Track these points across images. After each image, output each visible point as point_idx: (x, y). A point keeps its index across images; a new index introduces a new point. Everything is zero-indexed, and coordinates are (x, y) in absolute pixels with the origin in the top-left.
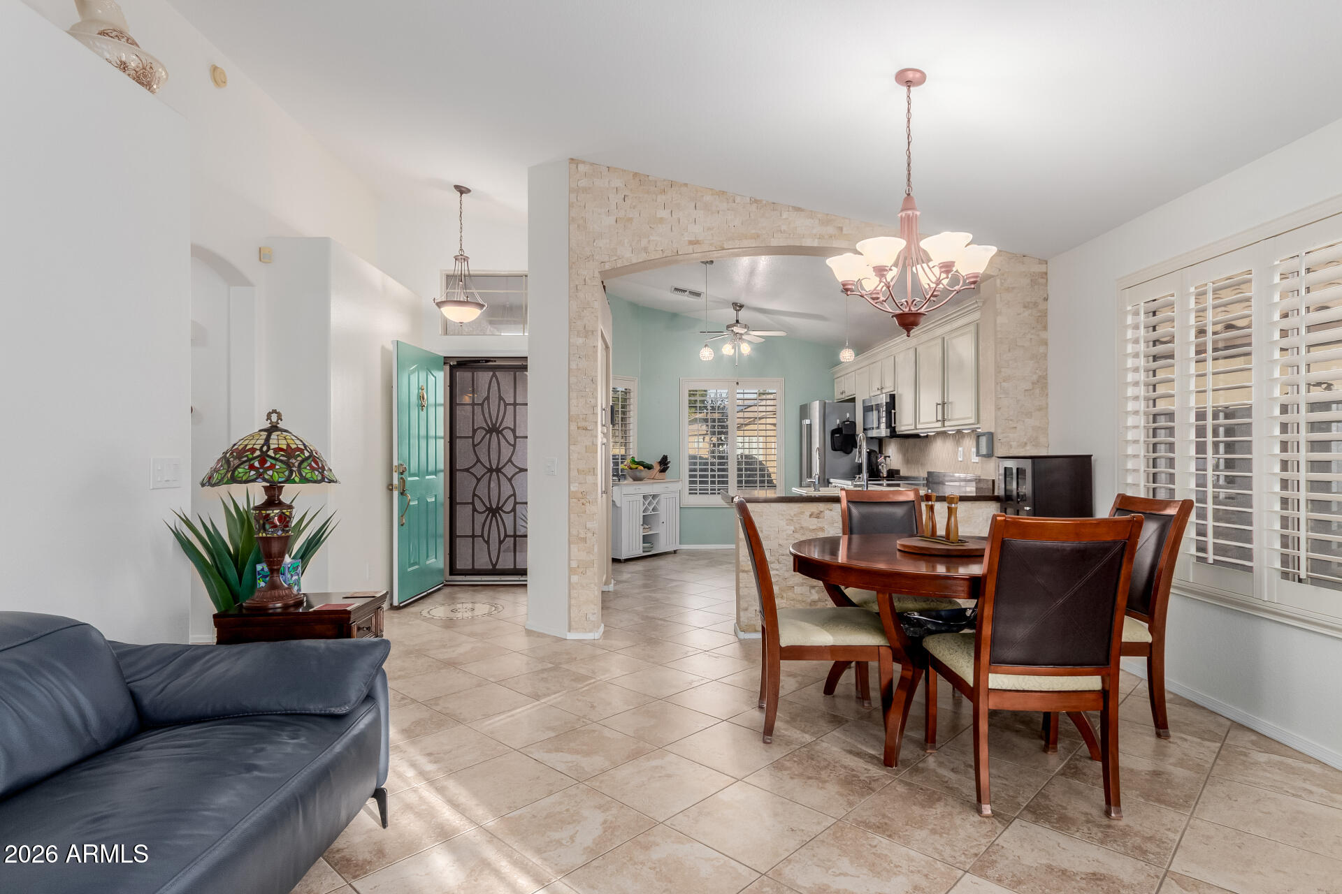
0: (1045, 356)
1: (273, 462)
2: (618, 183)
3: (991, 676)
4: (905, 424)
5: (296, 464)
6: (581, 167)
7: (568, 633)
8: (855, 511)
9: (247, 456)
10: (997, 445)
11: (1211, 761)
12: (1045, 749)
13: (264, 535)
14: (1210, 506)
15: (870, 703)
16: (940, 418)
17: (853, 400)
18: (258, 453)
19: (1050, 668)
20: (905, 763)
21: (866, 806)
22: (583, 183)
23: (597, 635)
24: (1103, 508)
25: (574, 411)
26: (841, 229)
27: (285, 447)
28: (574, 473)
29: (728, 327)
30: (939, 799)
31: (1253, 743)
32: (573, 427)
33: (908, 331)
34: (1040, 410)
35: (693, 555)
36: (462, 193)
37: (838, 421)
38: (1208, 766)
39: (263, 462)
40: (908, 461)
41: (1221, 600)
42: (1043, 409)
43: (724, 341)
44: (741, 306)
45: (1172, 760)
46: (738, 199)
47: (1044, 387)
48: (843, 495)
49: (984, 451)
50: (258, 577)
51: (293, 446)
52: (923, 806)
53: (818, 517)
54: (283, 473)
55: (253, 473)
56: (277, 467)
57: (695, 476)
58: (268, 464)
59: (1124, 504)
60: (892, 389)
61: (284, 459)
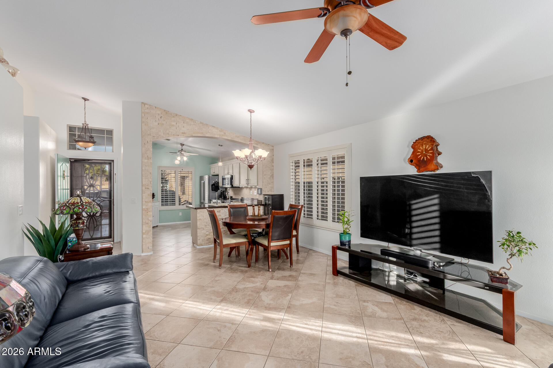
0: (273, 169)
1: (86, 206)
2: (159, 112)
3: (271, 243)
4: (236, 184)
5: (92, 206)
6: (146, 106)
7: (142, 254)
8: (231, 210)
9: (76, 205)
10: (263, 191)
11: (306, 256)
12: (278, 259)
13: (78, 228)
14: (306, 206)
15: (240, 257)
16: (247, 183)
17: (218, 175)
18: (80, 204)
19: (281, 240)
20: (252, 266)
21: (247, 274)
22: (147, 111)
23: (152, 253)
24: (286, 208)
25: (144, 183)
26: (225, 133)
27: (87, 202)
28: (144, 203)
29: (179, 151)
30: (261, 271)
31: (313, 252)
32: (144, 188)
33: (251, 169)
34: (272, 183)
35: (164, 227)
36: (85, 100)
37: (214, 182)
38: (306, 257)
39: (83, 206)
40: (235, 194)
41: (307, 225)
42: (273, 182)
43: (178, 156)
44: (183, 145)
45: (300, 257)
46: (197, 122)
47: (273, 177)
48: (228, 206)
49: (259, 193)
50: (68, 242)
51: (89, 201)
52: (258, 272)
53: (219, 212)
54: (90, 209)
55: (80, 210)
56: (88, 208)
57: (163, 200)
58: (84, 207)
59: (291, 206)
60: (232, 174)
61: (89, 205)
